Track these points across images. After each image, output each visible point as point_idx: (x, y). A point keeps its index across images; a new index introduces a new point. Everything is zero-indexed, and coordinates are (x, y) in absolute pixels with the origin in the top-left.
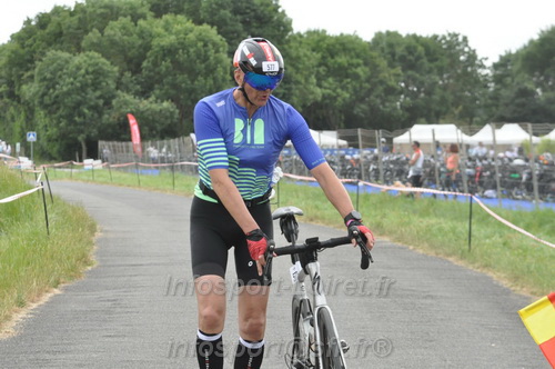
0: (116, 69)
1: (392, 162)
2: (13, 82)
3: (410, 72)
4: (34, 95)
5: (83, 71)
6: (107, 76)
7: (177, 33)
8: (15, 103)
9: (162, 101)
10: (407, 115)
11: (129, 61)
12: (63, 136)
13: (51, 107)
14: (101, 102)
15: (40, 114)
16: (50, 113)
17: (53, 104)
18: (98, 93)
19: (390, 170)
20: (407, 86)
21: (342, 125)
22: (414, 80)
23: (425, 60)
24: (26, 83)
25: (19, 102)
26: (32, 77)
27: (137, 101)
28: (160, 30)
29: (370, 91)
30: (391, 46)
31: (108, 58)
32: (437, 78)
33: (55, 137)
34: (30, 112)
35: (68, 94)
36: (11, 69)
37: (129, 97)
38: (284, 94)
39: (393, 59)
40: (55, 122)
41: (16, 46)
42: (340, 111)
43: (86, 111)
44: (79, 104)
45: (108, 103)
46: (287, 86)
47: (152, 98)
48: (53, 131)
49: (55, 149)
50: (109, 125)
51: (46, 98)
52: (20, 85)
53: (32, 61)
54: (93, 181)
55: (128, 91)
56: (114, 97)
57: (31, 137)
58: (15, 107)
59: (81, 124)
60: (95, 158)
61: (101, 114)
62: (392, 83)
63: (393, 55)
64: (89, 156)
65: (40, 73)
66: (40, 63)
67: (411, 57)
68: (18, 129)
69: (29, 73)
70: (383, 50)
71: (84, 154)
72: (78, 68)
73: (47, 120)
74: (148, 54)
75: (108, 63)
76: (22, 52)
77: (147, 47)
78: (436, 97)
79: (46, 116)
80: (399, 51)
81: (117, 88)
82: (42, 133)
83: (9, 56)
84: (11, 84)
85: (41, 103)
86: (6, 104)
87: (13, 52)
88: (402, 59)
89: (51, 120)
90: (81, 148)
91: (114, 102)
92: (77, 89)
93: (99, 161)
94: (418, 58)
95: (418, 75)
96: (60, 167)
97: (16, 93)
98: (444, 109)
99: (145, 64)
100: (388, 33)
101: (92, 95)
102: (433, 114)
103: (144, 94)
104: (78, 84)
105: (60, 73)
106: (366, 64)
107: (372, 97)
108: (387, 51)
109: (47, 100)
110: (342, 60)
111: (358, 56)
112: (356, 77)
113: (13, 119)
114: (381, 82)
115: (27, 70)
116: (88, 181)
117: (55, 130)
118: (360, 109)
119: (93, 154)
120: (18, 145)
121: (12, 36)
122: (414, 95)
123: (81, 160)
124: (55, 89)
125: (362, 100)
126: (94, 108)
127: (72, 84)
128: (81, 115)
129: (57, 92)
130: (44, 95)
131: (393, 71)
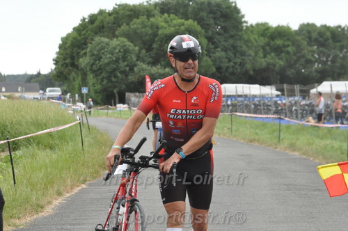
0: (137, 48)
1: (307, 105)
2: (74, 57)
3: (321, 49)
4: (87, 64)
5: (117, 50)
6: (131, 53)
7: (174, 26)
8: (75, 70)
9: (165, 68)
10: (319, 75)
11: (144, 43)
12: (104, 90)
13: (97, 72)
14: (127, 69)
15: (90, 77)
16: (96, 75)
17: (99, 69)
18: (126, 63)
19: (306, 110)
20: (319, 58)
21: (278, 82)
22: (324, 54)
23: (331, 41)
24: (82, 57)
25: (77, 68)
26: (85, 54)
27: (150, 68)
28: (163, 24)
29: (297, 61)
30: (309, 32)
31: (132, 42)
32: (338, 52)
33: (99, 91)
34: (85, 75)
35: (108, 64)
36: (73, 49)
37: (145, 66)
38: (241, 63)
39: (311, 41)
40: (99, 81)
41: (76, 34)
42: (277, 74)
43: (119, 75)
44: (114, 70)
45: (131, 69)
46: (243, 58)
47: (159, 66)
48: (98, 87)
49: (99, 98)
50: (132, 83)
51: (94, 66)
52: (79, 58)
53: (85, 44)
54: (121, 118)
55: (144, 61)
56: (135, 65)
57: (85, 91)
58: (75, 72)
59: (115, 82)
60: (124, 103)
61: (127, 76)
62: (309, 57)
63: (310, 38)
64: (120, 103)
65: (91, 51)
66: (90, 45)
67: (321, 39)
68: (77, 86)
69: (84, 51)
70: (304, 34)
71: (117, 100)
72: (115, 48)
73: (95, 80)
74: (156, 39)
75: (132, 45)
76: (79, 38)
77: (155, 35)
78: (338, 65)
79: (94, 77)
80: (314, 35)
81: (138, 60)
82: (92, 88)
83: (72, 41)
84: (72, 58)
85: (91, 69)
86: (70, 70)
87: (74, 38)
88: (316, 40)
89: (97, 80)
90: (115, 97)
91: (136, 69)
92: (113, 61)
93: (126, 106)
94: (327, 40)
95: (326, 50)
96: (102, 109)
97: (76, 63)
98: (343, 71)
99: (155, 46)
100: (308, 24)
101: (122, 64)
102: (335, 75)
103: (154, 63)
104: (114, 59)
105: (103, 51)
106: (293, 44)
107: (297, 66)
108: (307, 35)
109: (95, 68)
110: (279, 42)
111: (288, 40)
112: (288, 53)
113: (74, 80)
114: (303, 56)
115: (83, 49)
116: (117, 117)
117: (100, 86)
118: (290, 72)
119: (123, 101)
120: (77, 95)
121: (74, 29)
122: (325, 63)
123: (115, 105)
124: (100, 60)
125: (291, 66)
126: (123, 72)
127: (110, 58)
128: (116, 76)
129: (101, 63)
130: (93, 64)
131: (310, 49)
